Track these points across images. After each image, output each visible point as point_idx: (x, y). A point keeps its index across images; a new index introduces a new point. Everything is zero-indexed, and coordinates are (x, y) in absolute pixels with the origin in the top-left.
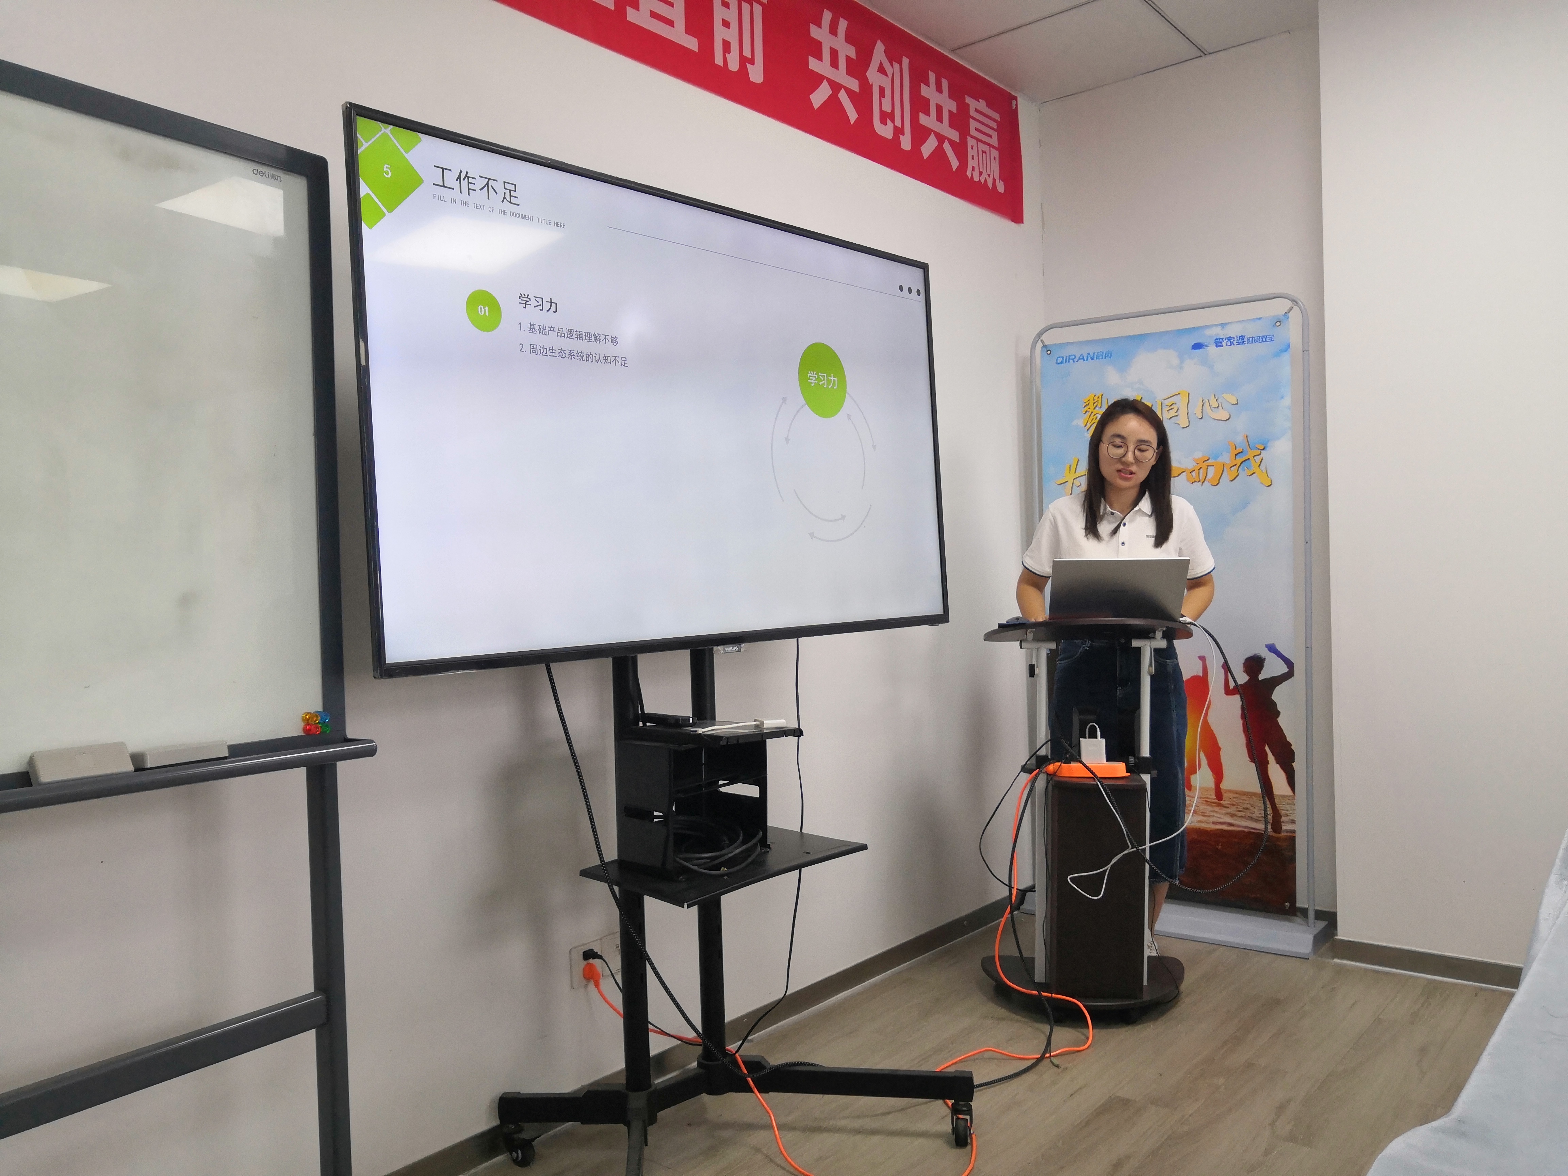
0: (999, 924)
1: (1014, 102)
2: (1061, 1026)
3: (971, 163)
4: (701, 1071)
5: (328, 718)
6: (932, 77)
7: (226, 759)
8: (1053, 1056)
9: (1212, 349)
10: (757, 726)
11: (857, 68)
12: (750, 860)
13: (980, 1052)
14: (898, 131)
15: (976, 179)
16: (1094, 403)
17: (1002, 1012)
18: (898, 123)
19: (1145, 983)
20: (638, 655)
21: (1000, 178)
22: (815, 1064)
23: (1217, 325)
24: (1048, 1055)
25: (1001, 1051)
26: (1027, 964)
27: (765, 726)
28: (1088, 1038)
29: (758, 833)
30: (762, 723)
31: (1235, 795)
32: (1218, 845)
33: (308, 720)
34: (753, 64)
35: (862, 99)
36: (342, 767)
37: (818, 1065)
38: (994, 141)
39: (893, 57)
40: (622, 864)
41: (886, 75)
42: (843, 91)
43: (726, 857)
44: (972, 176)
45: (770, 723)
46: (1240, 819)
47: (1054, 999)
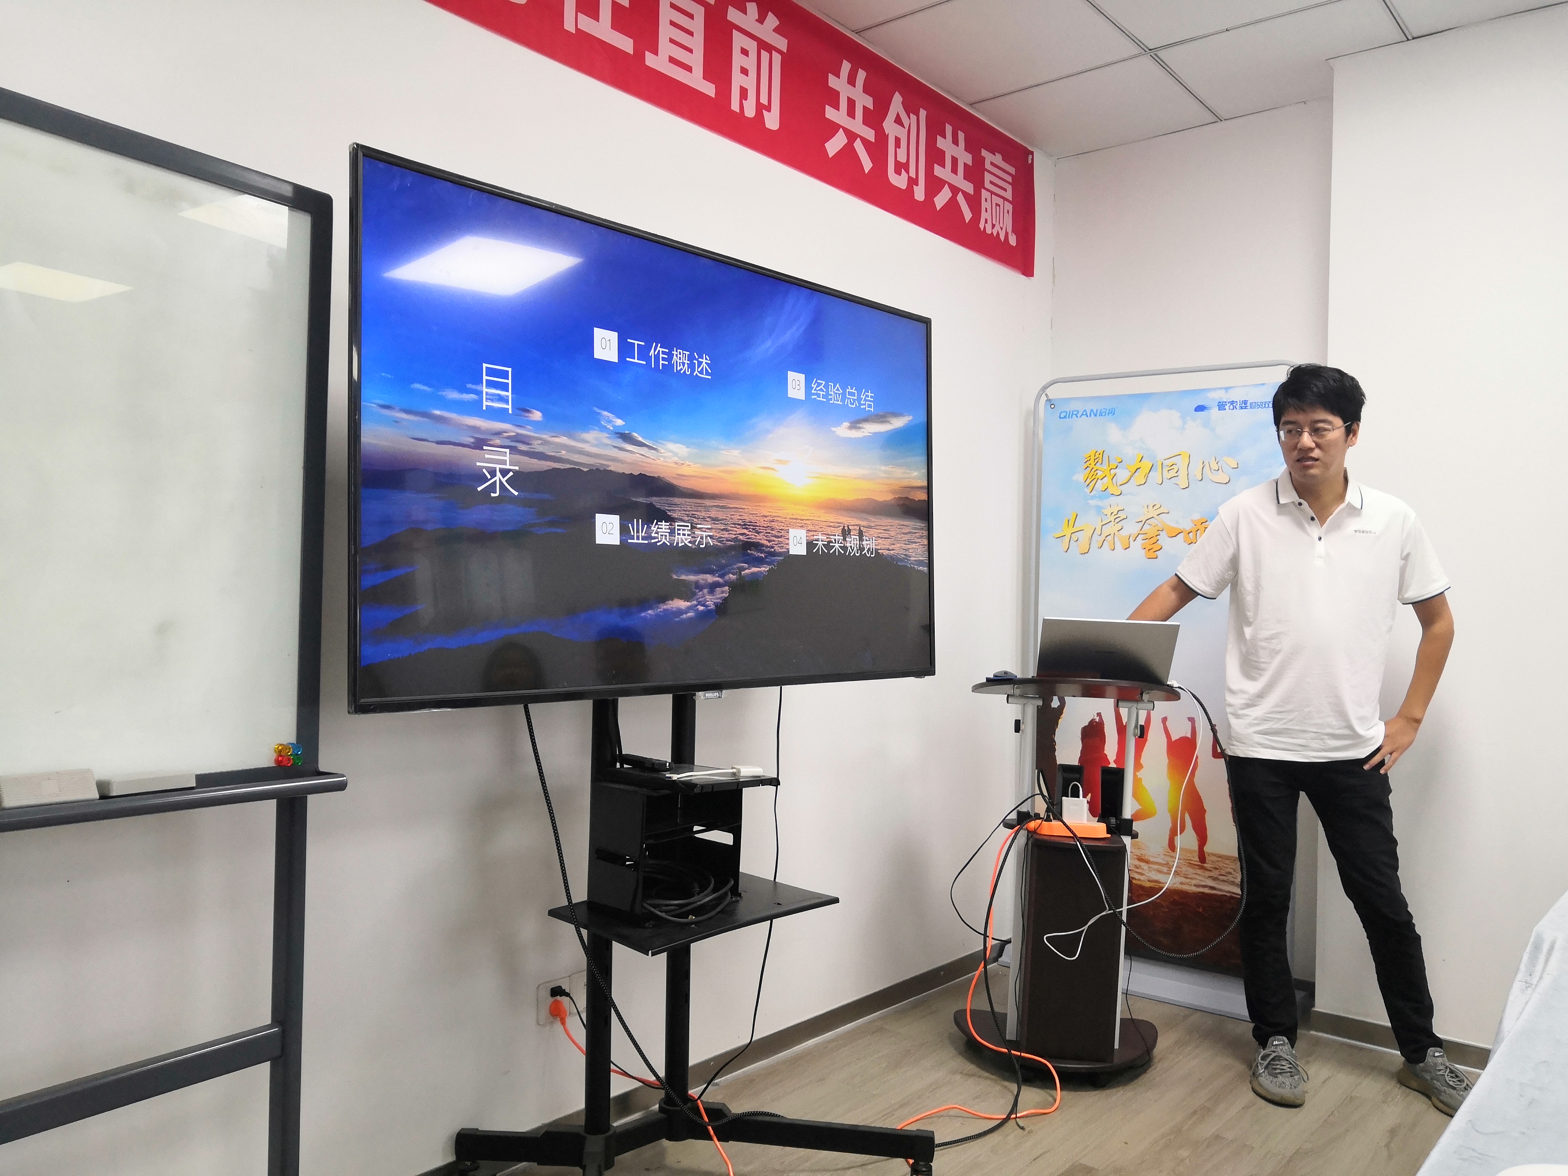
0: (972, 979)
1: (1030, 157)
2: (1029, 1086)
3: (984, 215)
4: (662, 1115)
5: (301, 751)
6: (949, 129)
7: (194, 789)
8: (1020, 1117)
9: (1215, 412)
10: (734, 774)
11: (874, 118)
12: (719, 909)
13: (947, 1109)
14: (913, 182)
15: (989, 231)
16: (1095, 460)
17: (971, 1067)
18: (913, 174)
19: (1116, 1046)
20: (620, 699)
21: (1013, 231)
22: (777, 1115)
23: (1220, 389)
24: (1013, 1116)
25: (966, 1109)
26: (999, 1020)
27: (742, 774)
28: (1055, 1101)
29: (728, 882)
30: (739, 772)
31: (1219, 859)
32: (1199, 908)
33: (280, 751)
34: (769, 111)
35: (877, 149)
36: (312, 800)
37: (779, 1116)
38: (1009, 195)
39: (911, 109)
40: (590, 904)
41: (903, 126)
42: (858, 141)
43: (695, 905)
44: (985, 228)
45: (747, 771)
46: (1222, 883)
47: (1024, 1058)
